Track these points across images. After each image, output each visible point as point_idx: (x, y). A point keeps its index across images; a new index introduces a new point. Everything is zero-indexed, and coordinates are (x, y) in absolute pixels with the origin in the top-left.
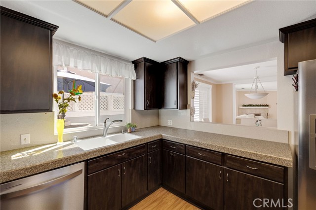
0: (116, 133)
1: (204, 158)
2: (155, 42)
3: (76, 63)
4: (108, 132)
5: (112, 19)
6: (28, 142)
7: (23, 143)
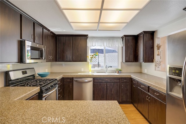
0: (112, 72)
1: (143, 88)
2: (120, 30)
3: (95, 44)
4: (107, 71)
5: (98, 30)
6: (83, 71)
7: (82, 71)
